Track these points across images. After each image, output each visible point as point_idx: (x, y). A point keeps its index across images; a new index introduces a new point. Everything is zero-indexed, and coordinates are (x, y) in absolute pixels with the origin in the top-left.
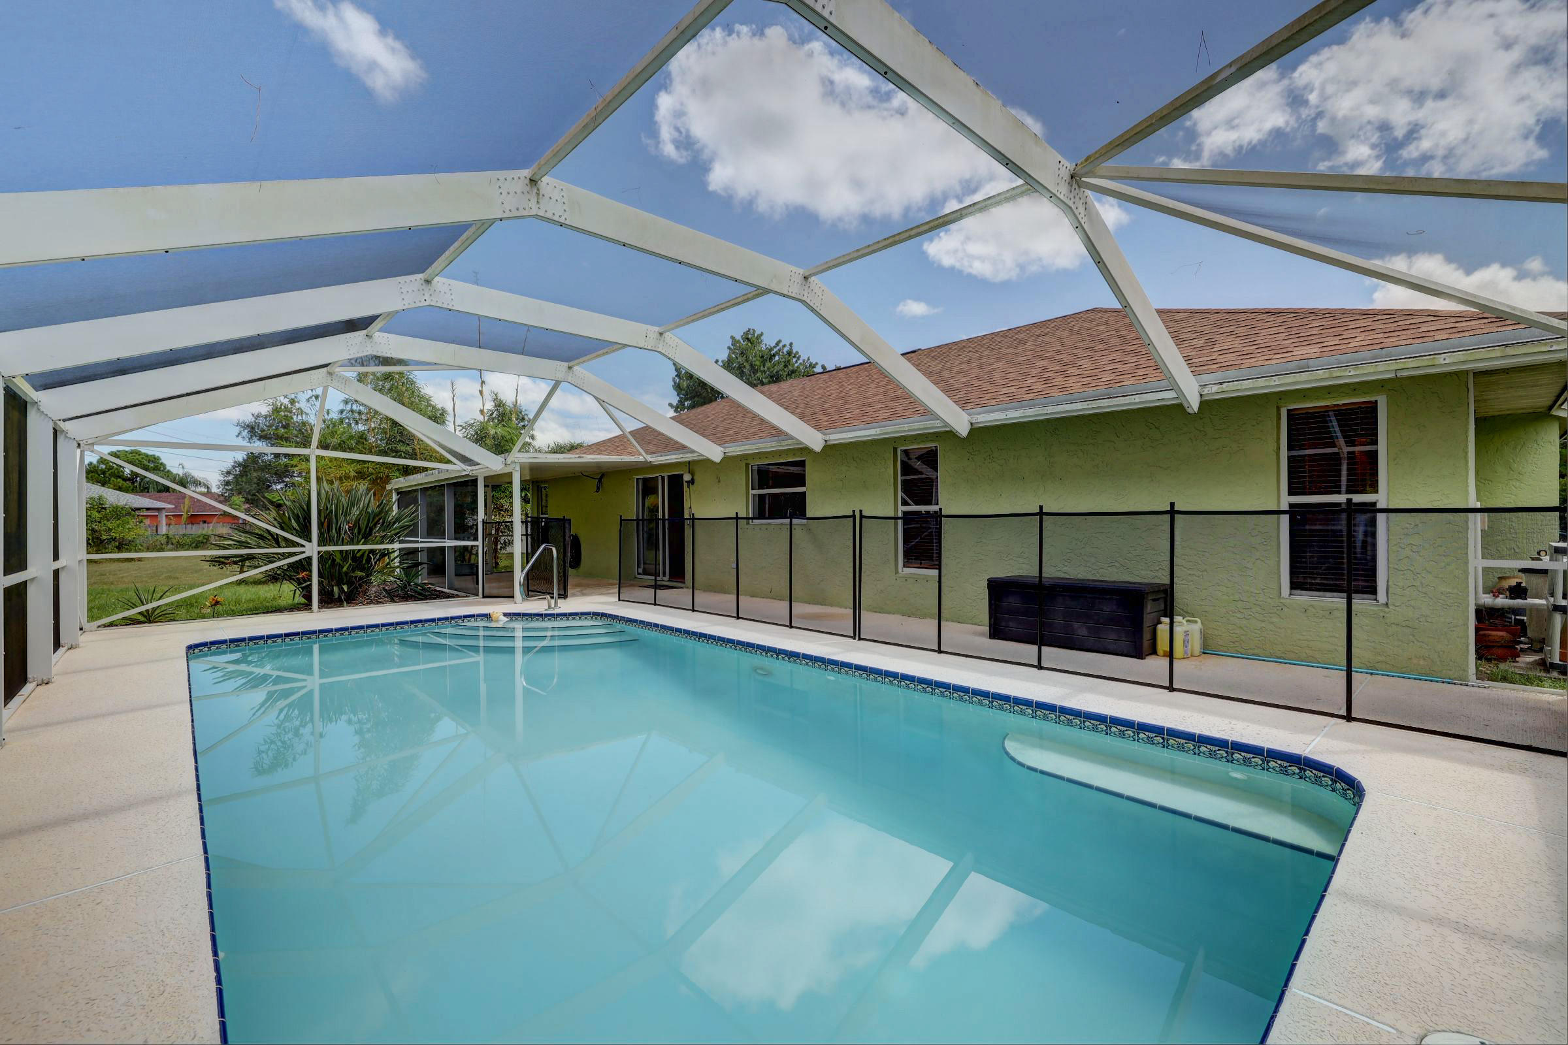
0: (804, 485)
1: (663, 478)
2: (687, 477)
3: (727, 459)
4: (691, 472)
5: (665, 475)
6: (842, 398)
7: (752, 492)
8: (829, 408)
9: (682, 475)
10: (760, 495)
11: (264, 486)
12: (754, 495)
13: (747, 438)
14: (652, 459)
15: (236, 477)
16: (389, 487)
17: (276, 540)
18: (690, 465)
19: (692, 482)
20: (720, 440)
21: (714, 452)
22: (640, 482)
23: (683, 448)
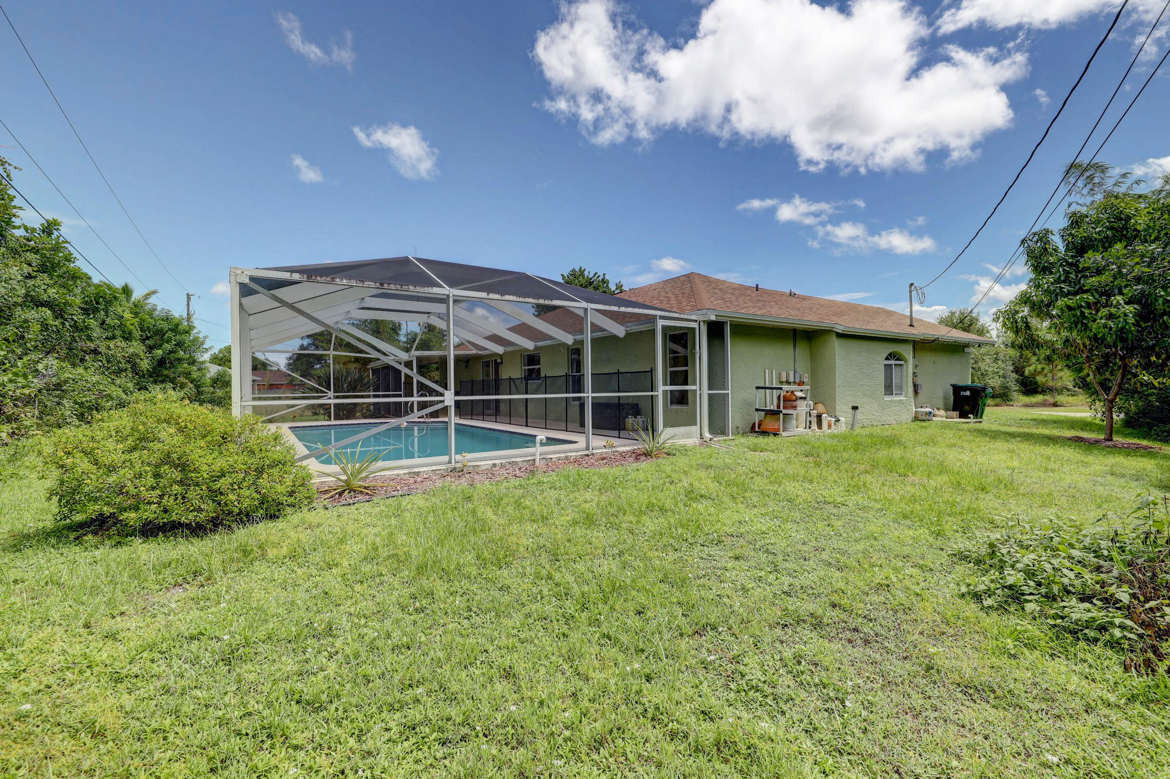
0: (539, 364)
2: (499, 361)
7: (524, 368)
11: (311, 366)
15: (294, 361)
16: (368, 367)
17: (317, 391)
19: (502, 363)
22: (484, 363)
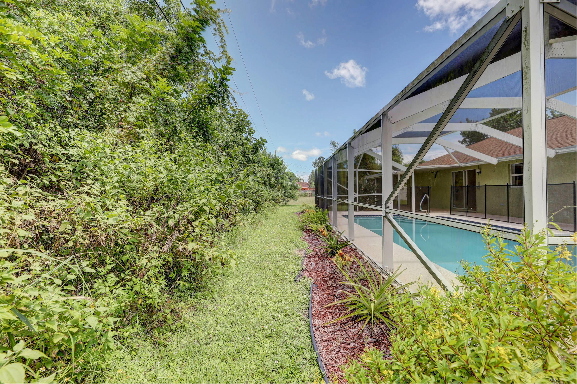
1: (465, 172)
2: (477, 171)
3: (499, 163)
4: (480, 169)
5: (466, 170)
6: (566, 131)
7: (511, 175)
8: (558, 137)
9: (475, 170)
10: (516, 177)
12: (513, 177)
13: (510, 154)
14: (462, 165)
18: (479, 167)
19: (480, 172)
20: (495, 155)
21: (494, 161)
22: (454, 174)
23: (477, 160)
